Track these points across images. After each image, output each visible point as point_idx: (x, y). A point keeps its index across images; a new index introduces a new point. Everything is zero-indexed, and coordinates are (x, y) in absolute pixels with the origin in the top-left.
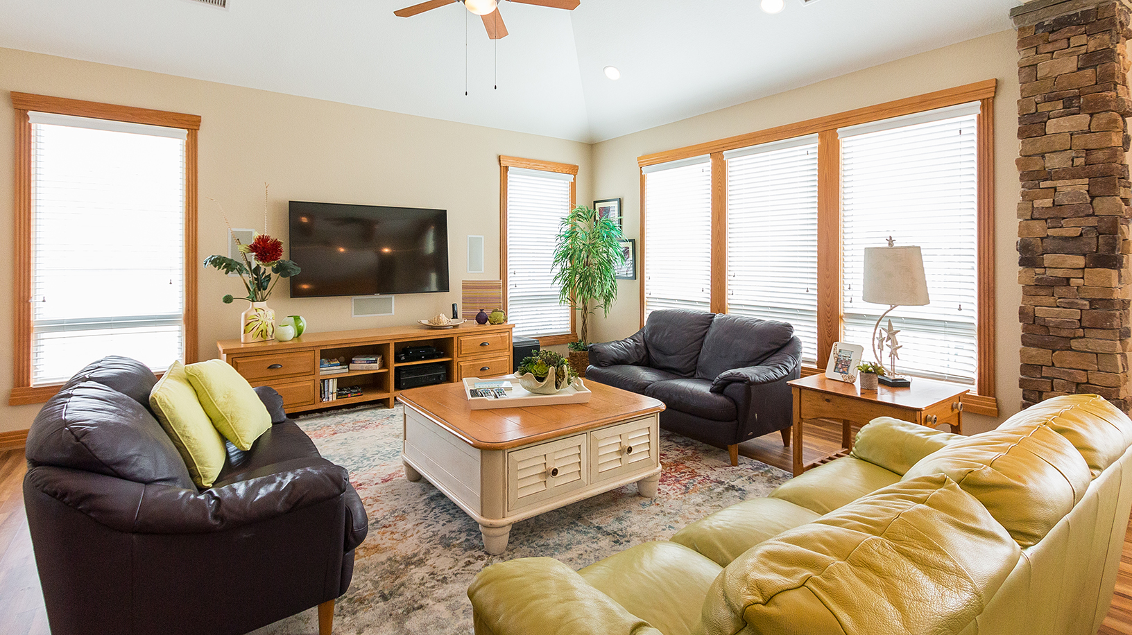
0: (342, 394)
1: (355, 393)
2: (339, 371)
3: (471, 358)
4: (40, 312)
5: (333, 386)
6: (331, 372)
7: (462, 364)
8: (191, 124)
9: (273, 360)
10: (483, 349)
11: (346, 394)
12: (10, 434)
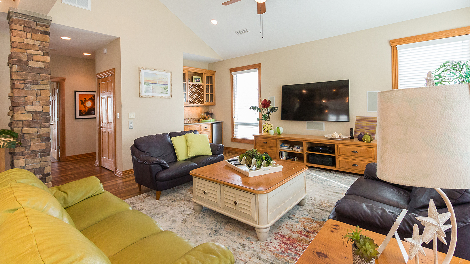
0: (288, 158)
1: (292, 159)
2: (286, 149)
3: (346, 157)
4: (236, 121)
5: (284, 154)
6: (284, 149)
7: (340, 159)
8: (258, 66)
9: (265, 140)
10: (353, 154)
11: (289, 159)
12: (229, 148)
